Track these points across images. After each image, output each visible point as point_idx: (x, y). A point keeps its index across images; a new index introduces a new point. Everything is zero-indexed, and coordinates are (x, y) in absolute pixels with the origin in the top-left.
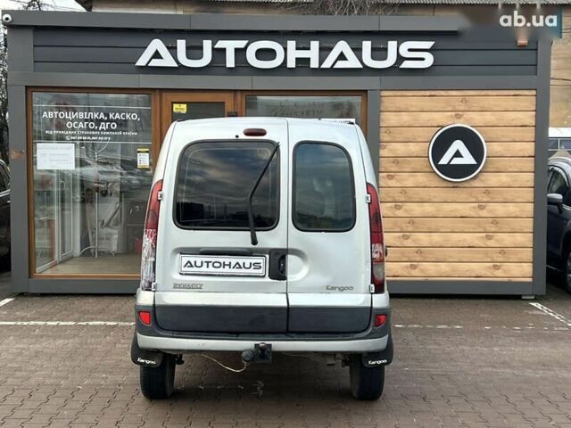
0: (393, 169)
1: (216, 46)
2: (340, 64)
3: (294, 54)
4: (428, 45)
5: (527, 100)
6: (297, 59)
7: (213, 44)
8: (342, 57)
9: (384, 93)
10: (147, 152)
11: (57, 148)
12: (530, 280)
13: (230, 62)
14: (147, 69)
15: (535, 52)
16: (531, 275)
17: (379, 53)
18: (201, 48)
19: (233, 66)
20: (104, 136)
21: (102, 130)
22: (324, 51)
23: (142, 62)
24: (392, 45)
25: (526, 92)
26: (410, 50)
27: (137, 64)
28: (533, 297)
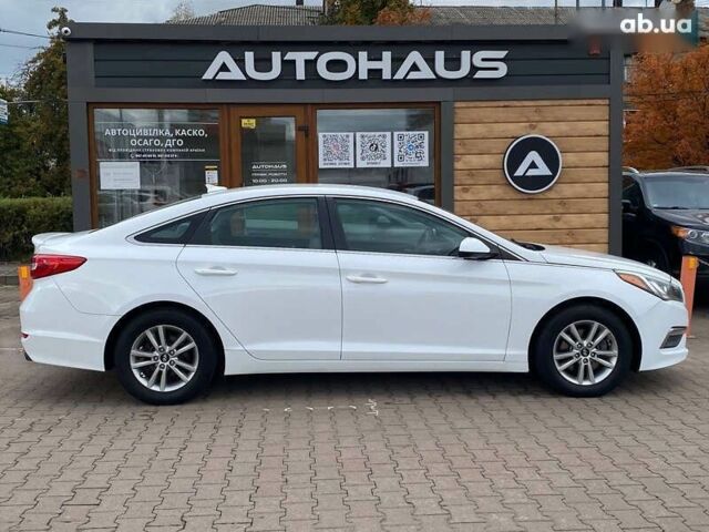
0: (468, 182)
1: (286, 58)
2: (413, 75)
3: (365, 65)
4: (502, 54)
5: (601, 110)
6: (369, 70)
7: (283, 56)
8: (415, 68)
9: (458, 105)
10: (215, 169)
13: (301, 74)
14: (214, 83)
18: (270, 60)
19: (304, 78)
20: (169, 153)
21: (168, 147)
23: (208, 75)
24: (465, 55)
25: (600, 102)
26: (483, 60)
27: (204, 77)
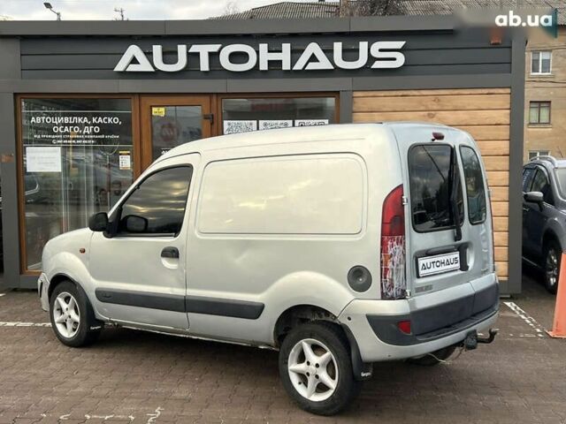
1: (190, 51)
2: (312, 66)
3: (266, 56)
4: (399, 44)
5: (502, 99)
6: (269, 61)
7: (188, 49)
8: (313, 59)
9: (356, 94)
10: (128, 154)
11: (44, 152)
12: (506, 278)
13: (204, 65)
14: (125, 74)
15: (508, 49)
16: (506, 273)
17: (351, 54)
18: (176, 53)
19: (207, 69)
20: (87, 139)
21: (86, 134)
22: (296, 54)
23: (120, 67)
24: (363, 46)
25: (501, 91)
26: (381, 50)
27: (116, 69)
28: (509, 296)
